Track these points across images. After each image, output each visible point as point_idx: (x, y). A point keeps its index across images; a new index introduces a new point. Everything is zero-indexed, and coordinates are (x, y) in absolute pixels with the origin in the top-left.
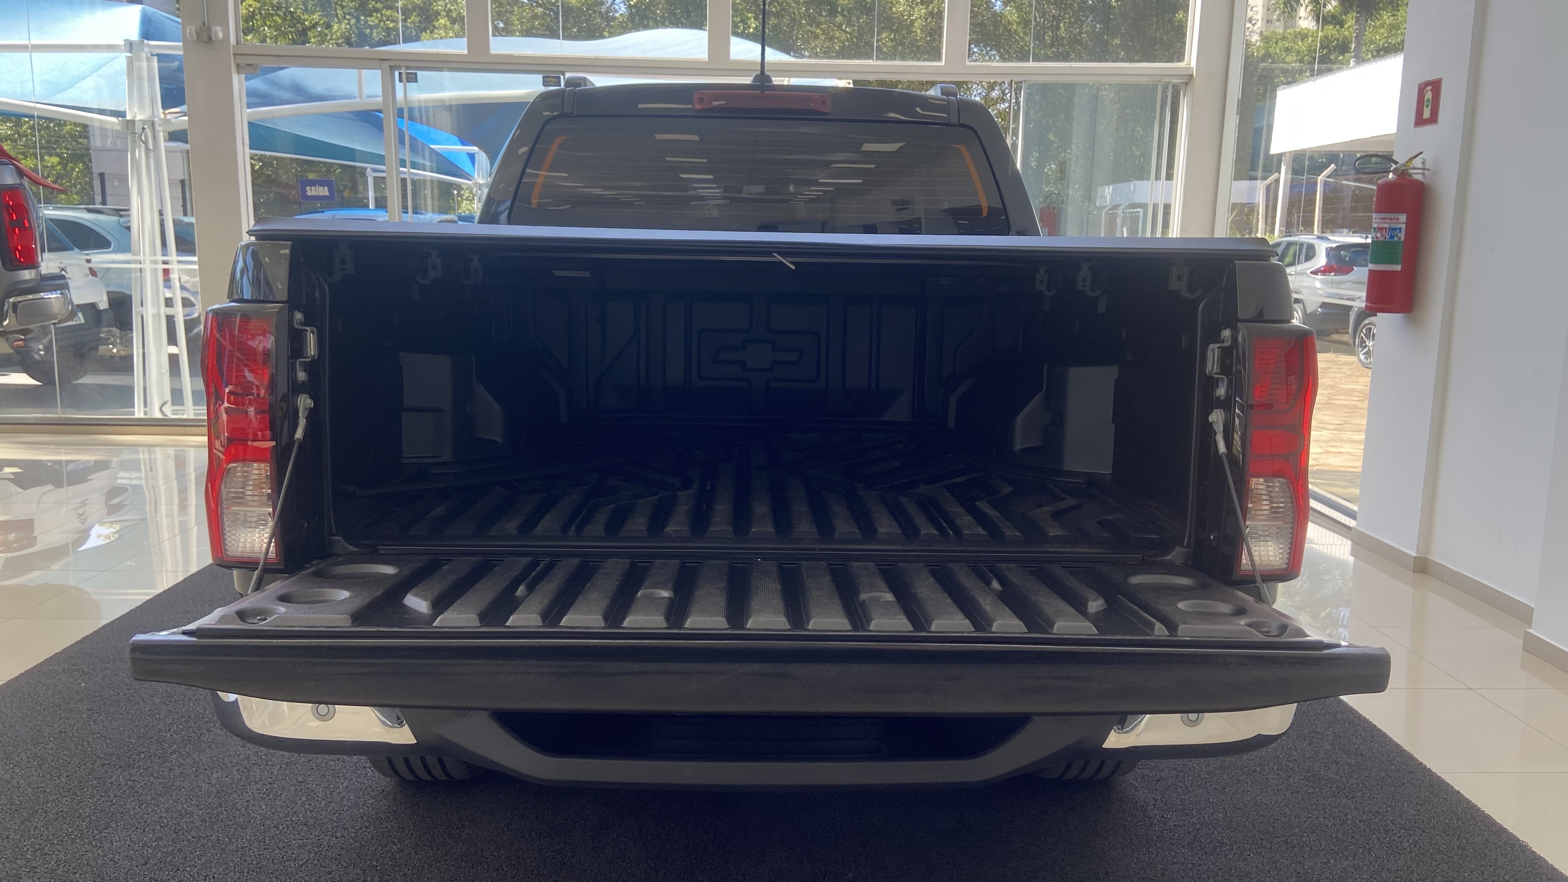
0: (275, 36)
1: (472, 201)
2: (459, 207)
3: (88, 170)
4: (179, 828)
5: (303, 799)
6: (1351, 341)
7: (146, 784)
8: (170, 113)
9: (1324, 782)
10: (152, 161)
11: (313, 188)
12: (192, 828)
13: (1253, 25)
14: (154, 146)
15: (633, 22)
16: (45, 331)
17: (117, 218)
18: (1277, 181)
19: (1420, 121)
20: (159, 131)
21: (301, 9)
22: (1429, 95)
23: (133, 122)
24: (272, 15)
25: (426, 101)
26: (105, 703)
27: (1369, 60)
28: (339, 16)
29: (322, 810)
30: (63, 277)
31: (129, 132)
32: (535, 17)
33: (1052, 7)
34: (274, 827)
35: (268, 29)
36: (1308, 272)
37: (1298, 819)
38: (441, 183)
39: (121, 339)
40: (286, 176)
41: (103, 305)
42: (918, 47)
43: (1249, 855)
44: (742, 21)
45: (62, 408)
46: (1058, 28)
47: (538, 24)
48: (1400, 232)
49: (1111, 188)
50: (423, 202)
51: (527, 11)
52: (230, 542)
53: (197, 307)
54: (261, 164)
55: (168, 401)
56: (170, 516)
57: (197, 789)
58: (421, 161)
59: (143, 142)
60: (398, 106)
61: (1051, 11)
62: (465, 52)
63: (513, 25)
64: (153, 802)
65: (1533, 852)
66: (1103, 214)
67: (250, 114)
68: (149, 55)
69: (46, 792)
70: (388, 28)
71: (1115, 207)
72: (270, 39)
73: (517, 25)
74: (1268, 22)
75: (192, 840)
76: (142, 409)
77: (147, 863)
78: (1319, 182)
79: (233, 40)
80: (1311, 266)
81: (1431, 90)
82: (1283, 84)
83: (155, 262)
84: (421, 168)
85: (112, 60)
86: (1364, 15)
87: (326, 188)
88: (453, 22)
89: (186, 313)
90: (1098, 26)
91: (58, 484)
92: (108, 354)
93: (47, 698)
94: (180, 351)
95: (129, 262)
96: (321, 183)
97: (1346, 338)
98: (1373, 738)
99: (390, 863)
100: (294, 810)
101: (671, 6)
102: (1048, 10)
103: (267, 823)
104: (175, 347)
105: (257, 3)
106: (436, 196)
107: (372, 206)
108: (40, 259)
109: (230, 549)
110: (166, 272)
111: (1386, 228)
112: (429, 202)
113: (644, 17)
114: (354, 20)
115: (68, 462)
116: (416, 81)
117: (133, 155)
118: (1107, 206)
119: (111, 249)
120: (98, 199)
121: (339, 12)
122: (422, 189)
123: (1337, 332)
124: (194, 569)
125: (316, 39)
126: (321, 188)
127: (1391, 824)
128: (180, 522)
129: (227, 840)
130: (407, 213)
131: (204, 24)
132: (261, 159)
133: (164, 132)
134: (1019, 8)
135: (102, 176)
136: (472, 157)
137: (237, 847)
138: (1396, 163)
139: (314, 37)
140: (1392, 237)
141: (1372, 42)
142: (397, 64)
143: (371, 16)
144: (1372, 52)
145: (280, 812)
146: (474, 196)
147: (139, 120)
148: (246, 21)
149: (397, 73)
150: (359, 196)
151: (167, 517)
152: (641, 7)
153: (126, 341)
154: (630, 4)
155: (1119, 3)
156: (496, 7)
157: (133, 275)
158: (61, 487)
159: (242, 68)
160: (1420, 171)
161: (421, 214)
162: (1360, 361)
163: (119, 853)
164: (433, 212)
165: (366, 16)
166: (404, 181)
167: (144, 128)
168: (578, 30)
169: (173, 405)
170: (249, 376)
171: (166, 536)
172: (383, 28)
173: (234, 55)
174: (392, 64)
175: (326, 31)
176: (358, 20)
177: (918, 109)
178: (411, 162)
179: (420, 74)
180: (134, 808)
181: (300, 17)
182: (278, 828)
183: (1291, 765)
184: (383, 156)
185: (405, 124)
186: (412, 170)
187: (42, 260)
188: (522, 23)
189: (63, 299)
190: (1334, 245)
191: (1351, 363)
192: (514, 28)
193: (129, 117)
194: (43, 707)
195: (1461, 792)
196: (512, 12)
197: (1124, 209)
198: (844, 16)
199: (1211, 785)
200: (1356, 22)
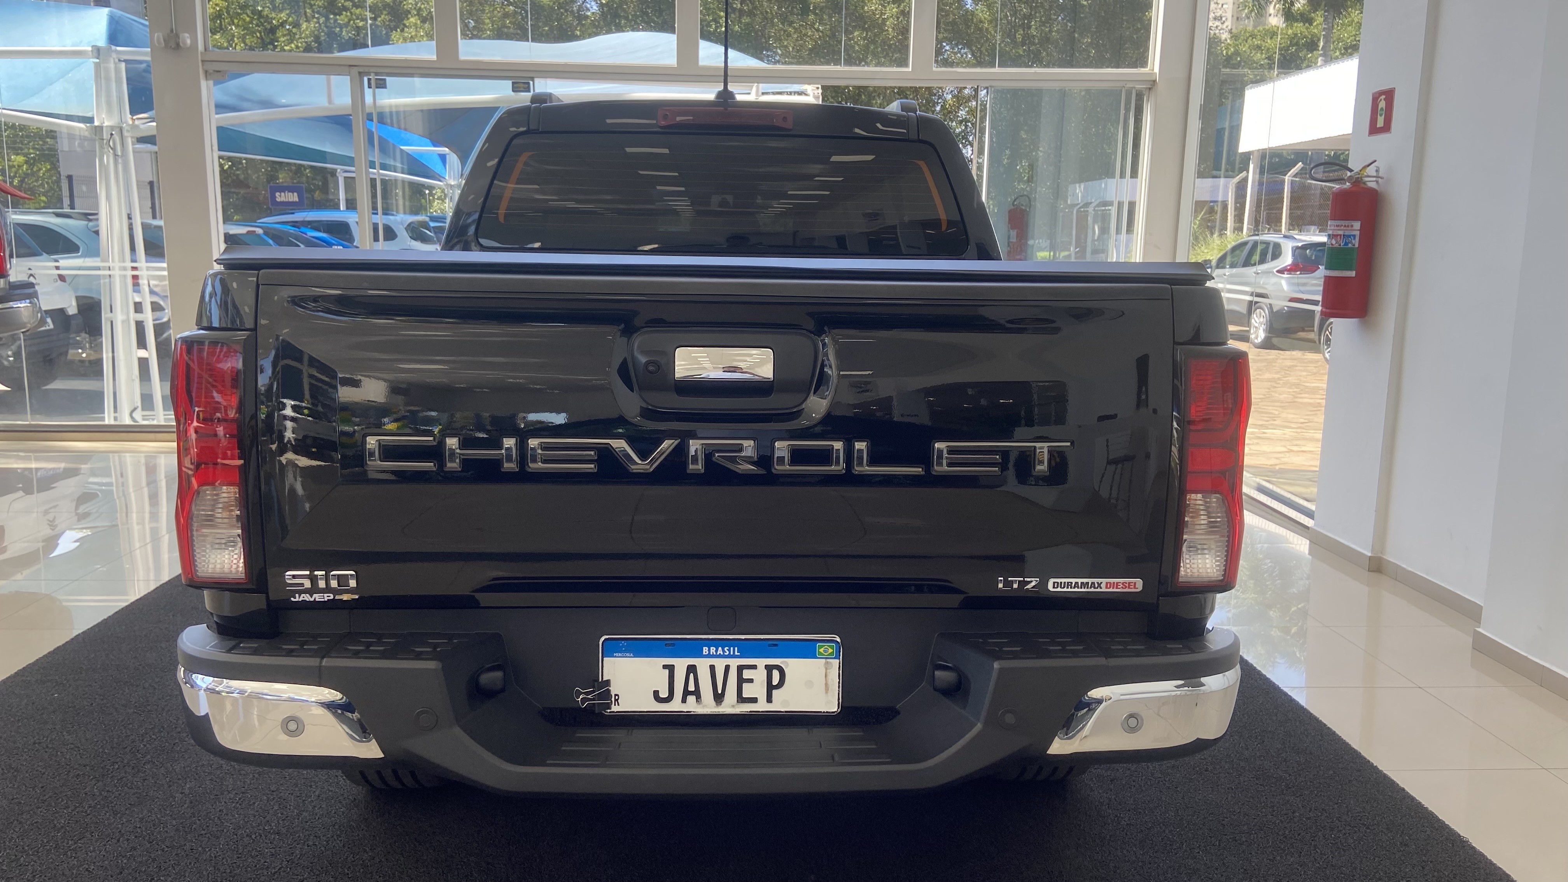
0: (243, 35)
1: (443, 200)
2: (431, 206)
3: (55, 167)
4: (152, 837)
5: (276, 808)
6: (1316, 338)
7: (120, 794)
8: (138, 119)
9: (1274, 780)
10: (120, 167)
11: (283, 194)
12: (165, 838)
13: (1222, 23)
14: (122, 153)
15: (605, 20)
16: (14, 338)
17: (86, 223)
18: (1245, 180)
19: (1374, 130)
20: (127, 137)
21: (268, 7)
22: (1382, 104)
23: (100, 128)
24: (241, 14)
25: (396, 106)
26: (79, 713)
27: (1337, 58)
28: (308, 14)
29: (294, 819)
30: (32, 285)
31: (97, 138)
32: (506, 15)
33: (1023, 6)
34: (247, 836)
35: (236, 29)
36: (1275, 271)
37: (1247, 817)
38: (411, 184)
39: (90, 343)
40: (256, 175)
41: (72, 310)
42: (890, 46)
43: (1199, 852)
44: (714, 20)
45: (31, 414)
46: (1029, 27)
47: (509, 23)
48: (1354, 239)
49: (1082, 186)
50: (394, 202)
51: (498, 9)
52: (200, 563)
53: (167, 311)
54: (230, 163)
55: (138, 407)
56: (141, 522)
57: (171, 799)
58: (392, 163)
59: (112, 148)
60: (368, 110)
61: (1022, 10)
62: (434, 58)
63: (484, 23)
64: (127, 812)
65: (1474, 848)
66: (1075, 212)
67: (217, 119)
68: (117, 60)
69: (21, 803)
70: (358, 27)
71: (1087, 205)
72: (238, 39)
73: (488, 24)
74: (1238, 18)
75: (166, 849)
76: (112, 415)
77: (121, 873)
78: (1286, 181)
79: (201, 47)
80: (1277, 265)
81: (1384, 99)
82: (1252, 82)
83: (125, 269)
84: (393, 169)
85: (79, 65)
86: (1332, 13)
87: (295, 194)
88: (424, 21)
89: (155, 317)
90: (1070, 25)
91: (28, 491)
92: (78, 358)
93: (21, 709)
94: (150, 354)
95: (98, 269)
96: (291, 189)
97: (1312, 336)
98: (1322, 737)
99: (362, 870)
100: (267, 819)
101: (642, 5)
102: (1019, 8)
103: (240, 832)
104: (145, 350)
105: (224, 3)
106: (407, 197)
107: (342, 207)
108: (8, 266)
109: (200, 570)
110: (135, 277)
111: (1341, 235)
112: (401, 202)
113: (616, 15)
114: (324, 19)
115: (37, 469)
116: (385, 87)
117: (101, 160)
118: (1079, 204)
119: (79, 254)
120: (66, 201)
121: (308, 11)
122: (394, 188)
123: (1303, 330)
124: (166, 577)
125: (285, 38)
126: (290, 194)
127: (1337, 821)
128: (152, 529)
129: (200, 849)
130: (377, 214)
131: (172, 31)
132: (229, 159)
133: (132, 137)
134: (989, 7)
135: (70, 178)
136: (443, 157)
137: (210, 856)
138: (1351, 171)
139: (284, 36)
140: (1346, 244)
141: (1339, 40)
142: (366, 71)
143: (340, 14)
144: (1340, 50)
145: (253, 822)
146: (446, 195)
147: (107, 126)
148: (213, 20)
149: (366, 79)
150: (331, 197)
151: (138, 524)
152: (613, 5)
153: (96, 345)
154: (602, 3)
155: (1090, 2)
156: (467, 6)
157: (102, 281)
158: (32, 493)
159: (210, 74)
160: (1374, 179)
161: (393, 215)
162: (1326, 359)
163: (94, 863)
164: (405, 213)
165: (335, 14)
166: (373, 181)
167: (112, 134)
168: (550, 28)
169: (143, 409)
170: (217, 397)
171: (137, 545)
172: (353, 27)
173: (202, 61)
174: (361, 70)
175: (294, 30)
176: (327, 19)
177: (879, 125)
178: (381, 163)
179: (388, 79)
180: (108, 819)
181: (267, 16)
182: (251, 836)
183: (1242, 764)
184: (353, 158)
185: (374, 126)
186: (381, 171)
187: (11, 268)
188: (493, 22)
189: (31, 309)
190: (1300, 244)
191: (1317, 361)
192: (485, 27)
193: (96, 123)
194: (17, 718)
195: (1406, 789)
196: (483, 11)
197: (1095, 207)
198: (816, 14)
199: (1164, 784)
200: (1324, 21)
